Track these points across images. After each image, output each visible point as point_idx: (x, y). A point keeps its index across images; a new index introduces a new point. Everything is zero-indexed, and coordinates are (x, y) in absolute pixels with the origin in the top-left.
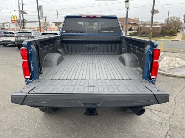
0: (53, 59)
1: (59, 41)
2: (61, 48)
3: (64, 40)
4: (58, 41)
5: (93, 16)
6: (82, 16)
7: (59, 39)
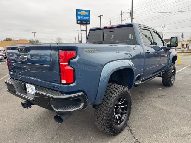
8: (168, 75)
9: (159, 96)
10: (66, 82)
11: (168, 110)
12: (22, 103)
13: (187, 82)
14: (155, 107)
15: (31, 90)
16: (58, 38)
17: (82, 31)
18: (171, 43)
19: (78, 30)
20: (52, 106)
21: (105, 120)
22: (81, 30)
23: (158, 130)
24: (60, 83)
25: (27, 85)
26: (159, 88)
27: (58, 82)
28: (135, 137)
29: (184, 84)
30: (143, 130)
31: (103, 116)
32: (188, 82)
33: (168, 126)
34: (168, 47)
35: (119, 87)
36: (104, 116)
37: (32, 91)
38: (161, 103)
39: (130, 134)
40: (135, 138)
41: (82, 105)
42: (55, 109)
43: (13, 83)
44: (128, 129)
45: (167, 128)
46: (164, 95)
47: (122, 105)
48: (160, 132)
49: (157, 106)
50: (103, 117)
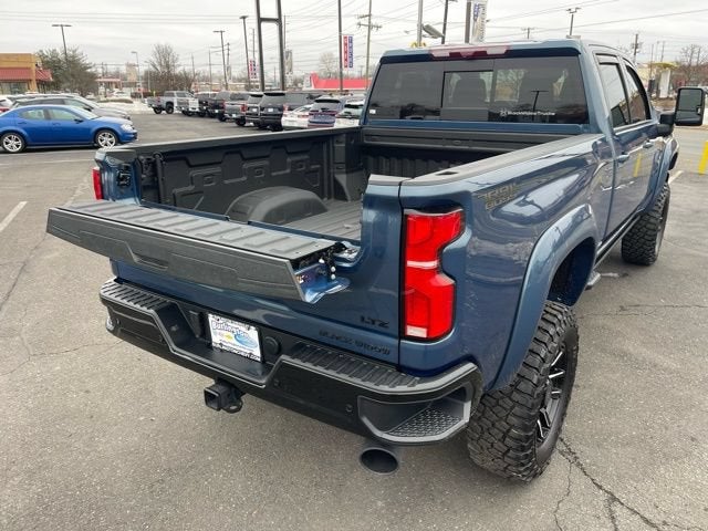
0: (251, 207)
1: (343, 145)
2: (347, 173)
3: (366, 142)
4: (336, 145)
5: (474, 50)
6: (436, 54)
7: (343, 138)
8: (649, 226)
9: (622, 308)
10: (428, 333)
11: (674, 366)
12: (206, 393)
13: (699, 248)
14: (623, 355)
15: (234, 341)
16: (158, 47)
17: (263, 24)
18: (677, 110)
19: (244, 18)
20: (366, 421)
21: (517, 439)
22: (260, 20)
23: (666, 450)
24: (397, 334)
25: (211, 318)
26: (611, 274)
27: (388, 331)
28: (598, 480)
29: (694, 256)
30: (617, 454)
31: (508, 427)
32: (700, 244)
33: (692, 432)
34: (663, 125)
35: (555, 312)
36: (512, 426)
37: (238, 343)
38: (642, 338)
39: (578, 470)
40: (600, 487)
41: (467, 407)
42: (378, 433)
43: (152, 311)
44: (561, 452)
45: (693, 439)
46: (637, 302)
47: (552, 371)
48: (676, 459)
49: (631, 349)
50: (509, 431)
